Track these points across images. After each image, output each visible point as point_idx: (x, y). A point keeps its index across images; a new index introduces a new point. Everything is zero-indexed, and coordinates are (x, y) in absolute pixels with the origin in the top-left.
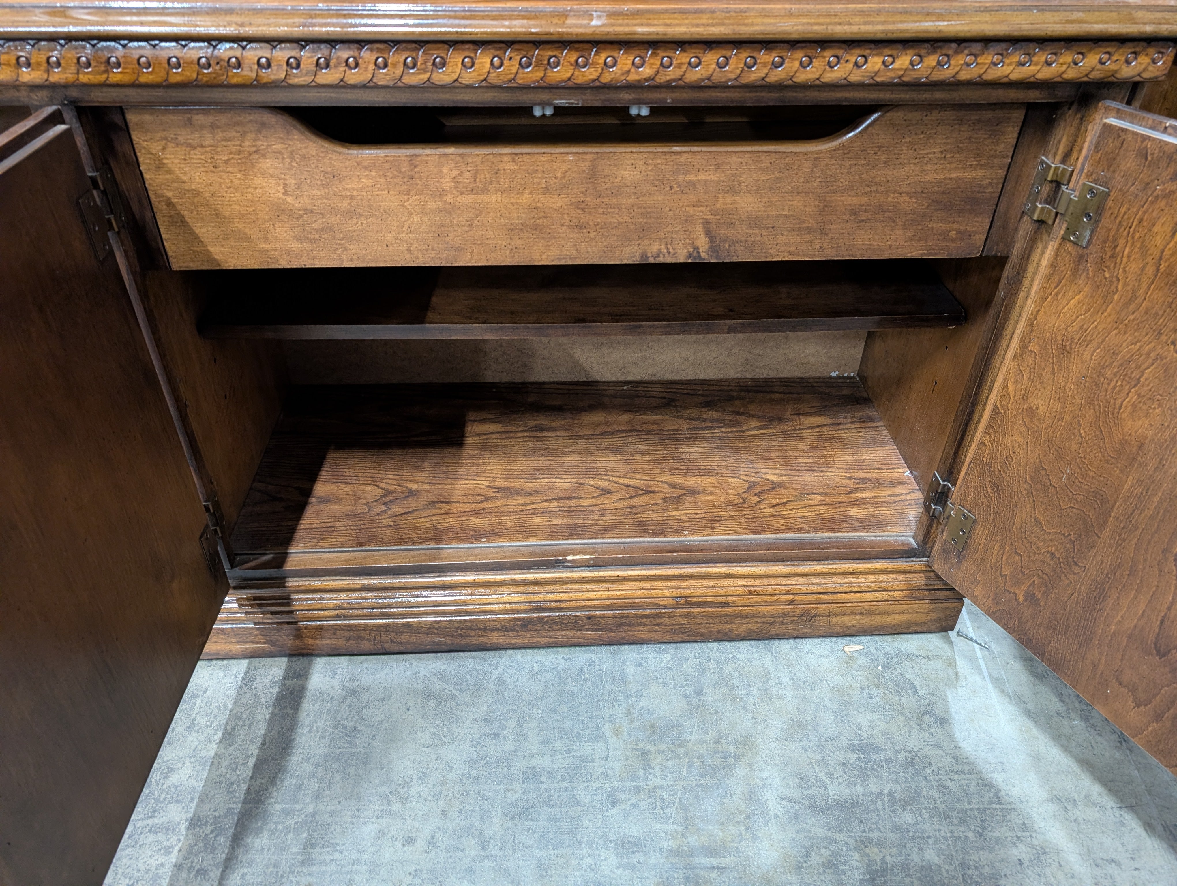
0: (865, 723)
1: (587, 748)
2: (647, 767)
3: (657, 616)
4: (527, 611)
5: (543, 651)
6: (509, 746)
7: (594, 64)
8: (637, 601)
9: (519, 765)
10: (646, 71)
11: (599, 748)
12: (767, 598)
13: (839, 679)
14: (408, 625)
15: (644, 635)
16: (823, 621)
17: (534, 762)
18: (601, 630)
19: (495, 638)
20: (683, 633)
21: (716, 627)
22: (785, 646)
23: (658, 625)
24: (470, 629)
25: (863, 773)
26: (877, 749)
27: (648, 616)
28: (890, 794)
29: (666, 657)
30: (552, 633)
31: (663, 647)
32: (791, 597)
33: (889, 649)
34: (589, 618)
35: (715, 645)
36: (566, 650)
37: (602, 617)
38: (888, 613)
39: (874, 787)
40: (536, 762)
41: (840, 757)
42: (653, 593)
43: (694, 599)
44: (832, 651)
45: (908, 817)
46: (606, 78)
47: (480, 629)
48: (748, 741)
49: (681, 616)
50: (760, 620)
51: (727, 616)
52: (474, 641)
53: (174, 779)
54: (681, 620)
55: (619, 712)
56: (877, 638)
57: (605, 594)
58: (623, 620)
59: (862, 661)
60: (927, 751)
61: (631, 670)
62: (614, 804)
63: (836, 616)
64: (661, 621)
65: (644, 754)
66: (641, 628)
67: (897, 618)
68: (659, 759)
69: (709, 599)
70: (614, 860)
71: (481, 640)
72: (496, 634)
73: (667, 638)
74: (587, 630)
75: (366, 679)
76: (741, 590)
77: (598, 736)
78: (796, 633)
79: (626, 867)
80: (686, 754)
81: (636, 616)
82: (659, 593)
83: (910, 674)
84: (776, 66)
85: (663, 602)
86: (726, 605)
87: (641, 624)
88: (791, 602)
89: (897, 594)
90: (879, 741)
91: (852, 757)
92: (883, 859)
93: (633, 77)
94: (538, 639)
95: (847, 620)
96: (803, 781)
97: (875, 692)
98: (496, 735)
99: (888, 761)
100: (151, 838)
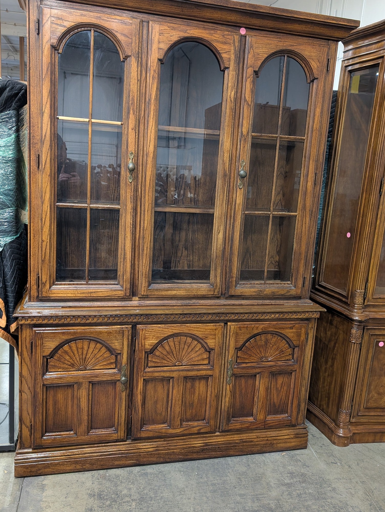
0: (290, 469)
1: (225, 478)
2: (241, 481)
3: (235, 446)
4: (203, 446)
5: (206, 460)
6: (206, 479)
7: (228, 317)
8: (230, 441)
9: (209, 483)
10: (236, 318)
11: (228, 478)
12: (261, 439)
13: (282, 460)
14: (174, 452)
15: (232, 453)
16: (275, 446)
17: (213, 482)
18: (221, 451)
19: (195, 456)
20: (242, 452)
21: (250, 449)
22: (267, 455)
23: (235, 449)
24: (189, 453)
25: (292, 478)
26: (294, 473)
27: (233, 446)
28: (299, 481)
29: (238, 459)
30: (209, 453)
31: (236, 457)
32: (267, 438)
33: (293, 454)
34: (219, 447)
35: (249, 456)
36: (212, 459)
37: (222, 447)
38: (291, 442)
39: (295, 480)
40: (214, 482)
41: (286, 475)
42: (234, 439)
43: (244, 440)
44: (279, 455)
45: (304, 485)
46: (229, 319)
47: (191, 453)
48: (263, 474)
49: (241, 446)
50: (260, 446)
51: (252, 445)
52: (189, 457)
53: (123, 493)
54: (241, 447)
55: (230, 471)
56: (289, 451)
57: (223, 440)
58: (227, 448)
59: (286, 456)
60: (306, 472)
61: (230, 462)
62: (236, 488)
63: (278, 444)
64: (236, 448)
65: (239, 478)
66: (231, 450)
67: (293, 444)
68: (243, 479)
69: (248, 440)
70: (239, 498)
71: (191, 457)
72: (195, 454)
73: (237, 454)
74: (218, 452)
75: (162, 469)
76: (255, 437)
77: (227, 476)
78: (269, 450)
79: (242, 499)
80: (249, 478)
81: (230, 446)
82: (236, 439)
83: (299, 458)
84: (257, 316)
85: (237, 441)
86: (252, 441)
87: (231, 449)
88: (267, 440)
89: (292, 436)
90: (294, 471)
91: (289, 475)
92: (300, 492)
93: (234, 319)
94: (205, 456)
95: (282, 445)
96: (279, 480)
97: (291, 462)
98: (201, 478)
99: (297, 475)
100: (124, 504)
